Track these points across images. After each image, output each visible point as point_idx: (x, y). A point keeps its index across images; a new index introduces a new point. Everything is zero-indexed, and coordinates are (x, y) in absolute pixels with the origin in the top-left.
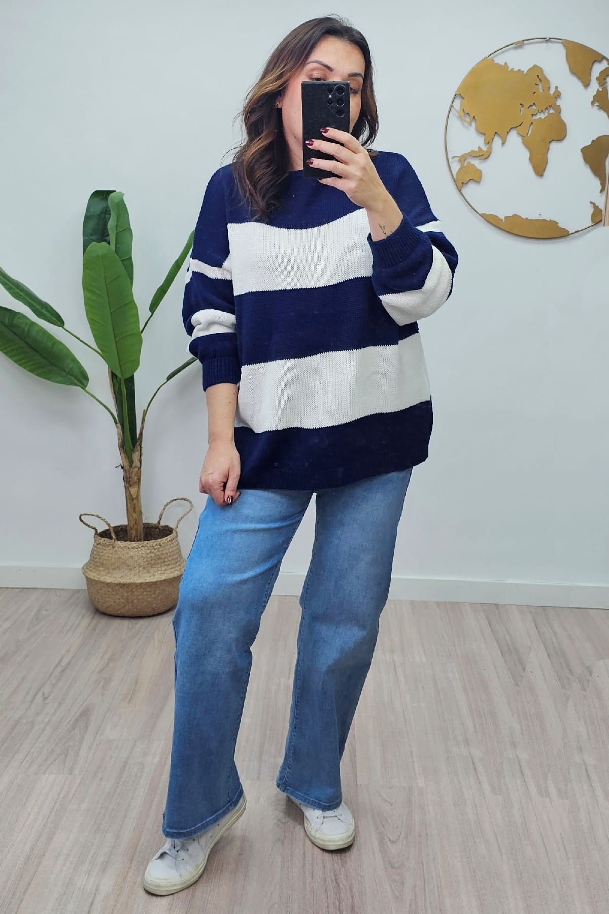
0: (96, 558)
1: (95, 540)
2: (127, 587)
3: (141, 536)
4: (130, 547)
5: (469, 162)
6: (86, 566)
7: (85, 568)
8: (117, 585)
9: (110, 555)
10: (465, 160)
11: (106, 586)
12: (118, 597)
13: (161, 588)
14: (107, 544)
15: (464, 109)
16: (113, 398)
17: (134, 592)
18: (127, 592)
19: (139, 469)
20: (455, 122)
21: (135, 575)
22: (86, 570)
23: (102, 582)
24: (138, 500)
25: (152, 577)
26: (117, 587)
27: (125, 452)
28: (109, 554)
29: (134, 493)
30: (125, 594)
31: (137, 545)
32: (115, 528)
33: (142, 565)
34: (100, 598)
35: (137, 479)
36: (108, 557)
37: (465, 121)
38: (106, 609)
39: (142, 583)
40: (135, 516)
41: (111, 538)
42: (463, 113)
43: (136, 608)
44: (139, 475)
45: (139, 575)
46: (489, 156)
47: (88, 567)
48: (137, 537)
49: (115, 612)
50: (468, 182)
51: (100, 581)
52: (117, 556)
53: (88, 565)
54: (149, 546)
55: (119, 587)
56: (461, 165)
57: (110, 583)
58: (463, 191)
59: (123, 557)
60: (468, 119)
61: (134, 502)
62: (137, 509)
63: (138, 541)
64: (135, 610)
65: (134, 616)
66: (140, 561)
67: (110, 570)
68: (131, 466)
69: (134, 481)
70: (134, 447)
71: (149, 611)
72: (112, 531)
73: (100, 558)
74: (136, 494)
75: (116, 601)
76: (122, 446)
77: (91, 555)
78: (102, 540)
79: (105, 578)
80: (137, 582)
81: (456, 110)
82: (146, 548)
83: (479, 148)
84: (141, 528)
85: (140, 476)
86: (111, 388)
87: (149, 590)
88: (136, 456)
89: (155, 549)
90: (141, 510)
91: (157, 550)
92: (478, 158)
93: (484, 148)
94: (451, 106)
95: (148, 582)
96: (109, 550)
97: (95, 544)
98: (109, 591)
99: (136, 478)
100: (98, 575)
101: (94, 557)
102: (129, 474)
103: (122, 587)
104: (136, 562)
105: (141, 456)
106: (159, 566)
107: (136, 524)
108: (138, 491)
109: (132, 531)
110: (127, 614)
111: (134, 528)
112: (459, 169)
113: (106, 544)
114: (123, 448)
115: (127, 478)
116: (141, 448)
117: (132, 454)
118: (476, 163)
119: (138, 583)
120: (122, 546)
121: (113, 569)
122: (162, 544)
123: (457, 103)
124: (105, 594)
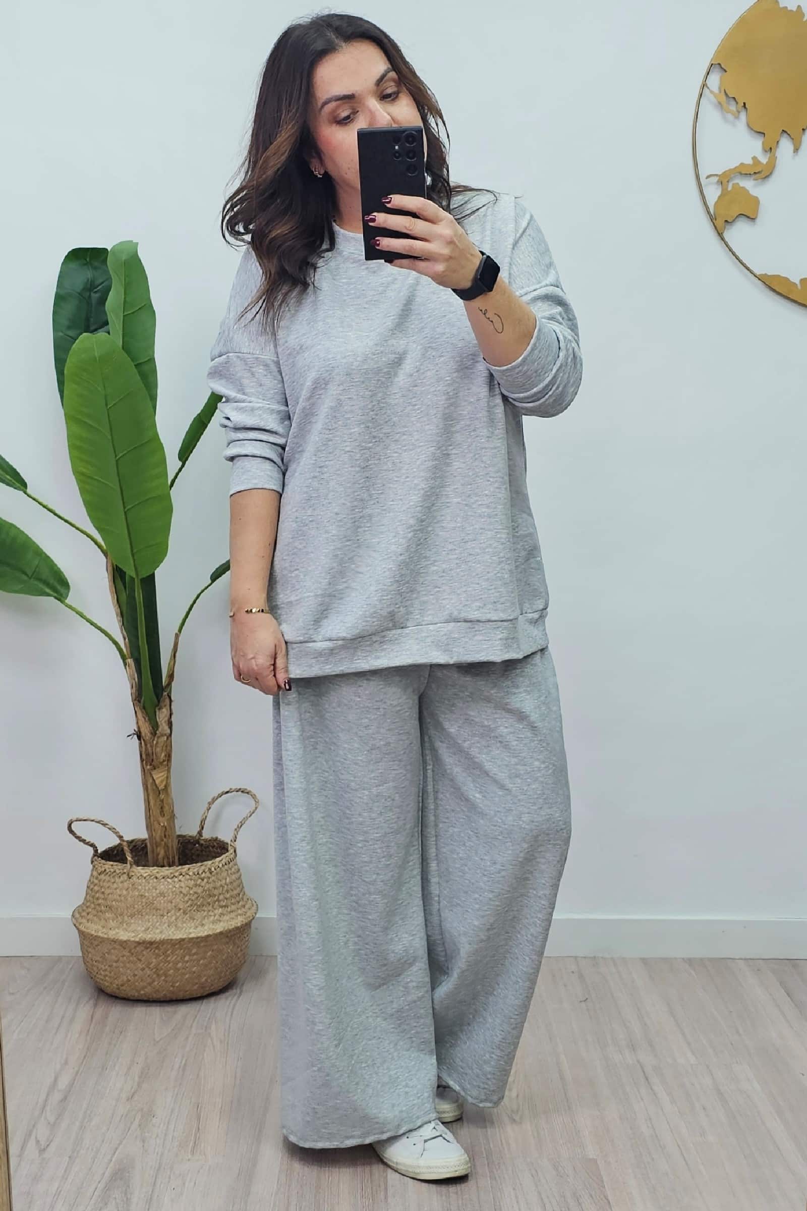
0: (98, 899)
1: (94, 866)
2: (157, 948)
3: (174, 857)
4: (158, 875)
5: (738, 184)
6: (79, 913)
7: (77, 915)
8: (139, 943)
9: (125, 892)
10: (728, 182)
11: (118, 947)
12: (140, 965)
13: (215, 947)
14: (118, 871)
15: (727, 91)
16: (117, 615)
17: (169, 956)
18: (158, 956)
19: (167, 738)
20: (710, 114)
21: (169, 926)
22: (80, 920)
23: (113, 941)
24: (167, 794)
25: (199, 928)
26: (138, 948)
27: (144, 708)
28: (121, 890)
29: (162, 781)
30: (154, 960)
31: (171, 873)
32: (130, 843)
33: (181, 907)
34: (109, 969)
35: (166, 756)
36: (120, 896)
37: (729, 112)
38: (118, 989)
39: (183, 940)
40: (164, 822)
41: (123, 860)
42: (724, 97)
43: (172, 986)
44: (169, 748)
45: (176, 926)
46: (771, 173)
47: (84, 914)
48: (168, 858)
49: (136, 994)
50: (734, 220)
51: (108, 939)
52: (137, 893)
53: (83, 910)
54: (191, 873)
55: (143, 948)
56: (723, 190)
57: (125, 941)
58: (726, 235)
59: (147, 894)
60: (733, 108)
61: (162, 796)
62: (166, 808)
63: (170, 866)
64: (171, 989)
65: (168, 999)
66: (178, 900)
67: (126, 918)
68: (156, 734)
69: (161, 760)
70: (159, 701)
71: (195, 990)
72: (126, 848)
73: (105, 899)
74: (164, 783)
75: (136, 973)
76: (138, 698)
77: (87, 894)
78: (108, 865)
79: (117, 933)
80: (174, 938)
81: (712, 92)
82: (188, 877)
83: (754, 158)
84: (175, 844)
85: (171, 751)
86: (113, 597)
87: (194, 951)
88: (162, 716)
89: (203, 880)
90: (173, 811)
91: (205, 880)
92: (754, 177)
93: (764, 160)
94: (704, 85)
95: (193, 938)
96: (122, 882)
97: (95, 873)
98: (123, 956)
99: (163, 755)
100: (103, 927)
101: (93, 897)
102: (152, 747)
103: (147, 948)
104: (171, 902)
105: (171, 715)
106: (210, 908)
107: (165, 836)
108: (167, 777)
109: (159, 849)
110: (155, 996)
111: (163, 843)
112: (719, 197)
113: (115, 872)
114: (139, 701)
115: (147, 755)
116: (171, 701)
117: (155, 712)
118: (748, 184)
119: (177, 940)
120: (145, 875)
121: (132, 916)
122: (213, 869)
123: (714, 80)
124: (116, 962)
